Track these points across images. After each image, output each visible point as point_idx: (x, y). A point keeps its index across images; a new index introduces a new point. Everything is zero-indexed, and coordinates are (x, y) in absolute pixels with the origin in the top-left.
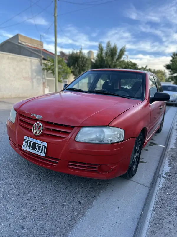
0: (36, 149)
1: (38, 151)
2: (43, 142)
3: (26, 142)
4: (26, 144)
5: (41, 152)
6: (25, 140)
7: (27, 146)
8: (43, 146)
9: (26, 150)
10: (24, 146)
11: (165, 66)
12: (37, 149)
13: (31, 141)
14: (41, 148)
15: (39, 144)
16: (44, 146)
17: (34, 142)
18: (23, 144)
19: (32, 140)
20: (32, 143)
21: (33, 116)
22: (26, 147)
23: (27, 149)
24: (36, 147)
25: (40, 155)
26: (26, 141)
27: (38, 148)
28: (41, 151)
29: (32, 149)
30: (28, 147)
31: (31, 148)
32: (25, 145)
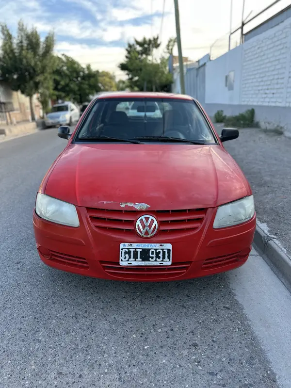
0: (150, 259)
1: (156, 261)
2: (162, 244)
3: (126, 253)
4: (127, 255)
5: (162, 261)
6: (122, 249)
7: (130, 257)
8: (164, 250)
9: (129, 265)
10: (123, 260)
11: (119, 67)
12: (152, 258)
13: (136, 249)
14: (161, 255)
15: (156, 250)
16: (166, 251)
17: (144, 248)
18: (121, 258)
19: (139, 246)
20: (139, 251)
21: (126, 206)
22: (128, 260)
23: (131, 264)
24: (151, 255)
25: (162, 265)
26: (126, 251)
27: (154, 255)
28: (161, 259)
29: (142, 261)
30: (132, 259)
31: (139, 259)
32: (125, 258)
